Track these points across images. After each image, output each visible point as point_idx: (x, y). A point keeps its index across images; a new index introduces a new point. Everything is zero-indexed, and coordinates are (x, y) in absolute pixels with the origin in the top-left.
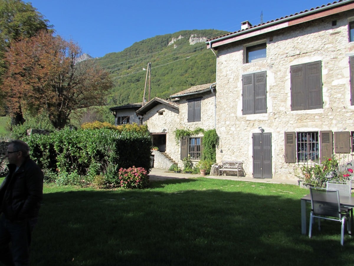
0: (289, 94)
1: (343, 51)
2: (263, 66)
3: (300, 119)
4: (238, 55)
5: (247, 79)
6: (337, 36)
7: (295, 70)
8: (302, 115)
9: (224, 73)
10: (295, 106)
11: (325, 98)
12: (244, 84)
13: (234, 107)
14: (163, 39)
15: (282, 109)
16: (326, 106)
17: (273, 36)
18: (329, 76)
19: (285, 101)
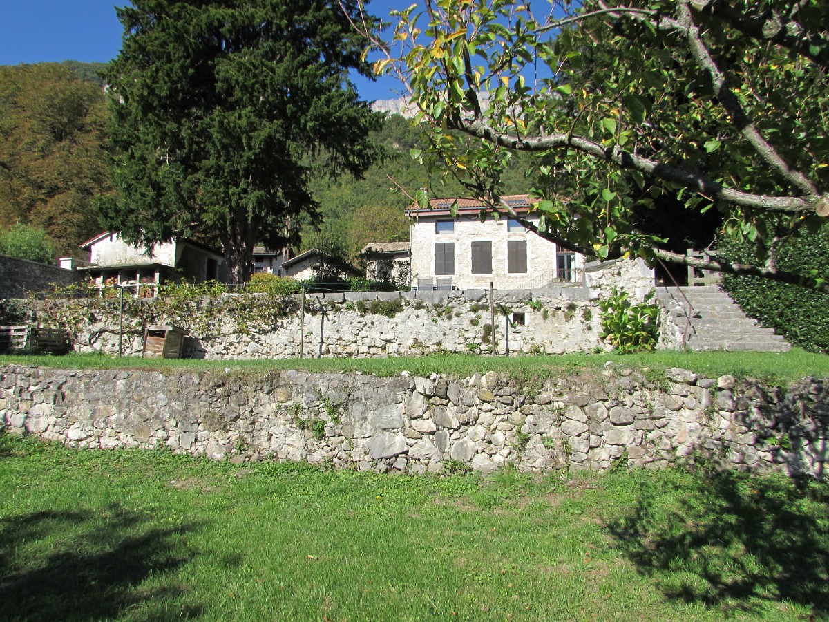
0: (471, 262)
1: (504, 237)
2: (452, 238)
3: (478, 280)
4: (431, 226)
5: (439, 247)
6: (501, 226)
7: (474, 245)
8: (479, 278)
9: (419, 239)
10: (474, 271)
11: (494, 267)
12: (436, 250)
13: (428, 268)
14: (88, 73)
15: (465, 272)
16: (494, 272)
17: (459, 218)
18: (496, 253)
19: (467, 267)
